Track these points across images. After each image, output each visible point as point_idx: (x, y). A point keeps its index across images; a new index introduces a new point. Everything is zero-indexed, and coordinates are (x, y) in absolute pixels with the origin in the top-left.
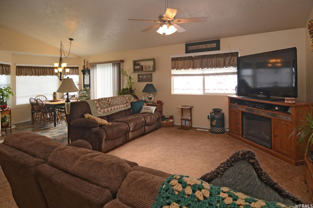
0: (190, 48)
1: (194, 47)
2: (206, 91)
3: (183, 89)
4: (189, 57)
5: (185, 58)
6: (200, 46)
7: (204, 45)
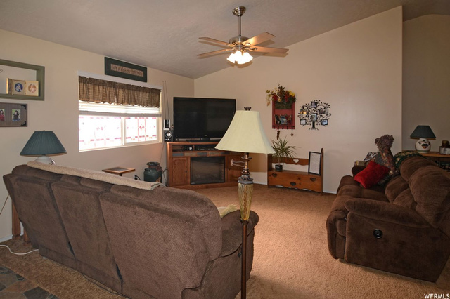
0: (114, 67)
1: (118, 68)
2: (128, 141)
3: (92, 140)
4: (110, 82)
5: (104, 83)
6: (127, 69)
7: (131, 70)
